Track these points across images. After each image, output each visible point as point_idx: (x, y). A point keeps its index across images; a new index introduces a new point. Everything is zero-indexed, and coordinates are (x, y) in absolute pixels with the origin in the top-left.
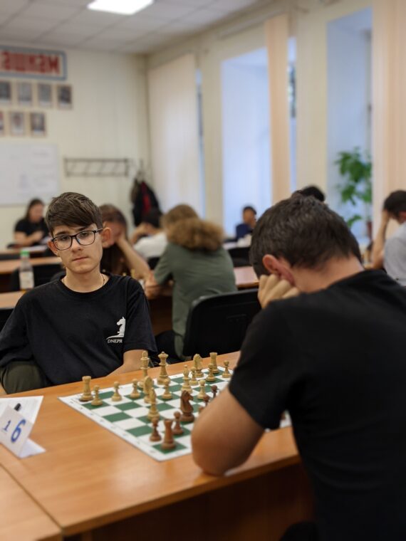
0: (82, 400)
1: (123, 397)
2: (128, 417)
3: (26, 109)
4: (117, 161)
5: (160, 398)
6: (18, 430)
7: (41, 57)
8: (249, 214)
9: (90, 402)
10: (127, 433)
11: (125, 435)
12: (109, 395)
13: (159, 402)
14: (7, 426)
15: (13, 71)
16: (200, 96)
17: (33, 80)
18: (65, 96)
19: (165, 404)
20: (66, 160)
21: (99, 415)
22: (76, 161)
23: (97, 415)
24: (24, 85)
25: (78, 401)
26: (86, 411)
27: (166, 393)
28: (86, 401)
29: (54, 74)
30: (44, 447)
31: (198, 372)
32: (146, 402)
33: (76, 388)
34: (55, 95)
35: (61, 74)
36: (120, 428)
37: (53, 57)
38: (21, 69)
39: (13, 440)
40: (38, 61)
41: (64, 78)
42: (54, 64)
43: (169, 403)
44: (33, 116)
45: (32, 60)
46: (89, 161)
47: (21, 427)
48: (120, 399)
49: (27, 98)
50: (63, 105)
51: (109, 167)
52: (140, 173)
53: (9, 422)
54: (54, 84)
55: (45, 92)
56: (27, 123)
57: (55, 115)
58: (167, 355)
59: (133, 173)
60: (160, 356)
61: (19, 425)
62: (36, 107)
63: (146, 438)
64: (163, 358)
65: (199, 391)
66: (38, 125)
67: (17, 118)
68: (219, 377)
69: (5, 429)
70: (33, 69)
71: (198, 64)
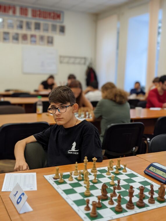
0: (54, 179)
1: (74, 179)
2: (75, 192)
3: (46, 34)
4: (81, 58)
5: (91, 181)
6: (20, 198)
7: (54, 13)
8: (137, 85)
9: (58, 180)
10: (73, 203)
11: (72, 204)
12: (67, 176)
13: (91, 184)
14: (16, 194)
15: (42, 18)
16: (118, 33)
17: (50, 22)
18: (62, 30)
19: (93, 186)
20: (61, 57)
21: (61, 189)
22: (65, 57)
23: (60, 189)
24: (46, 24)
25: (52, 179)
26: (55, 186)
27: (95, 179)
28: (56, 179)
29: (58, 20)
30: (32, 208)
31: (111, 168)
32: (85, 184)
33: (52, 170)
34: (58, 29)
35: (61, 20)
36: (70, 199)
37: (58, 13)
38: (45, 17)
39: (18, 203)
40: (52, 15)
41: (62, 22)
42: (59, 16)
43: (96, 185)
44: (48, 37)
45: (50, 14)
46: (70, 57)
47: (22, 196)
48: (72, 180)
49: (46, 30)
50: (61, 33)
51: (78, 61)
52: (91, 64)
53: (17, 192)
54: (58, 24)
55: (54, 28)
56: (46, 40)
57: (57, 37)
58: (97, 159)
59: (88, 63)
60: (93, 159)
61: (21, 195)
62: (50, 34)
63: (83, 207)
64: (95, 160)
65: (111, 179)
66: (50, 41)
67: (42, 38)
68: (121, 171)
69: (15, 195)
70: (50, 18)
71: (119, 19)
